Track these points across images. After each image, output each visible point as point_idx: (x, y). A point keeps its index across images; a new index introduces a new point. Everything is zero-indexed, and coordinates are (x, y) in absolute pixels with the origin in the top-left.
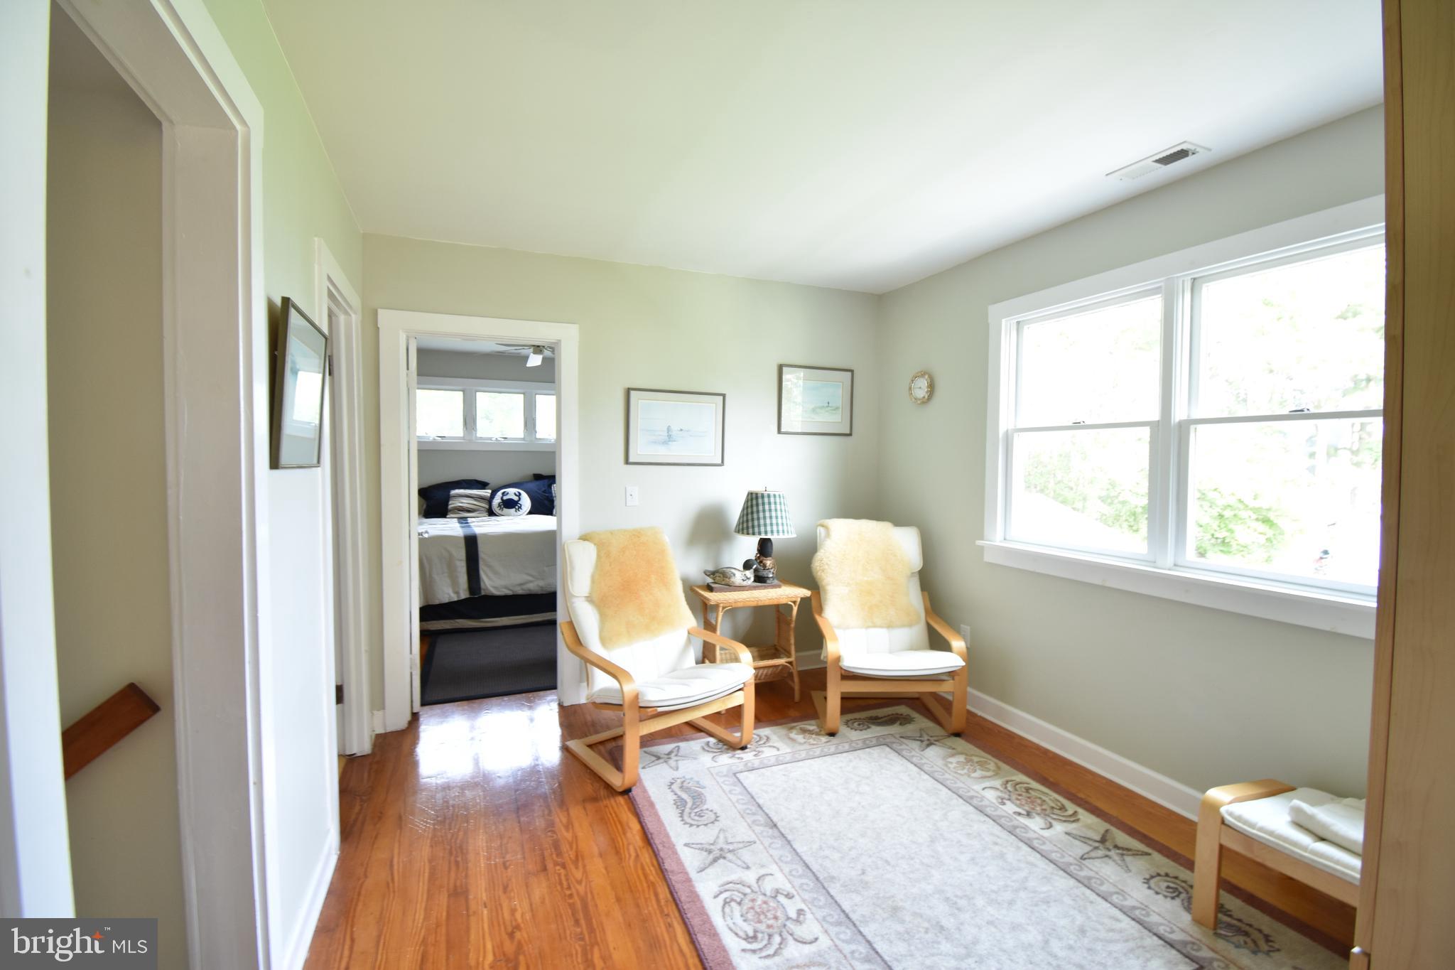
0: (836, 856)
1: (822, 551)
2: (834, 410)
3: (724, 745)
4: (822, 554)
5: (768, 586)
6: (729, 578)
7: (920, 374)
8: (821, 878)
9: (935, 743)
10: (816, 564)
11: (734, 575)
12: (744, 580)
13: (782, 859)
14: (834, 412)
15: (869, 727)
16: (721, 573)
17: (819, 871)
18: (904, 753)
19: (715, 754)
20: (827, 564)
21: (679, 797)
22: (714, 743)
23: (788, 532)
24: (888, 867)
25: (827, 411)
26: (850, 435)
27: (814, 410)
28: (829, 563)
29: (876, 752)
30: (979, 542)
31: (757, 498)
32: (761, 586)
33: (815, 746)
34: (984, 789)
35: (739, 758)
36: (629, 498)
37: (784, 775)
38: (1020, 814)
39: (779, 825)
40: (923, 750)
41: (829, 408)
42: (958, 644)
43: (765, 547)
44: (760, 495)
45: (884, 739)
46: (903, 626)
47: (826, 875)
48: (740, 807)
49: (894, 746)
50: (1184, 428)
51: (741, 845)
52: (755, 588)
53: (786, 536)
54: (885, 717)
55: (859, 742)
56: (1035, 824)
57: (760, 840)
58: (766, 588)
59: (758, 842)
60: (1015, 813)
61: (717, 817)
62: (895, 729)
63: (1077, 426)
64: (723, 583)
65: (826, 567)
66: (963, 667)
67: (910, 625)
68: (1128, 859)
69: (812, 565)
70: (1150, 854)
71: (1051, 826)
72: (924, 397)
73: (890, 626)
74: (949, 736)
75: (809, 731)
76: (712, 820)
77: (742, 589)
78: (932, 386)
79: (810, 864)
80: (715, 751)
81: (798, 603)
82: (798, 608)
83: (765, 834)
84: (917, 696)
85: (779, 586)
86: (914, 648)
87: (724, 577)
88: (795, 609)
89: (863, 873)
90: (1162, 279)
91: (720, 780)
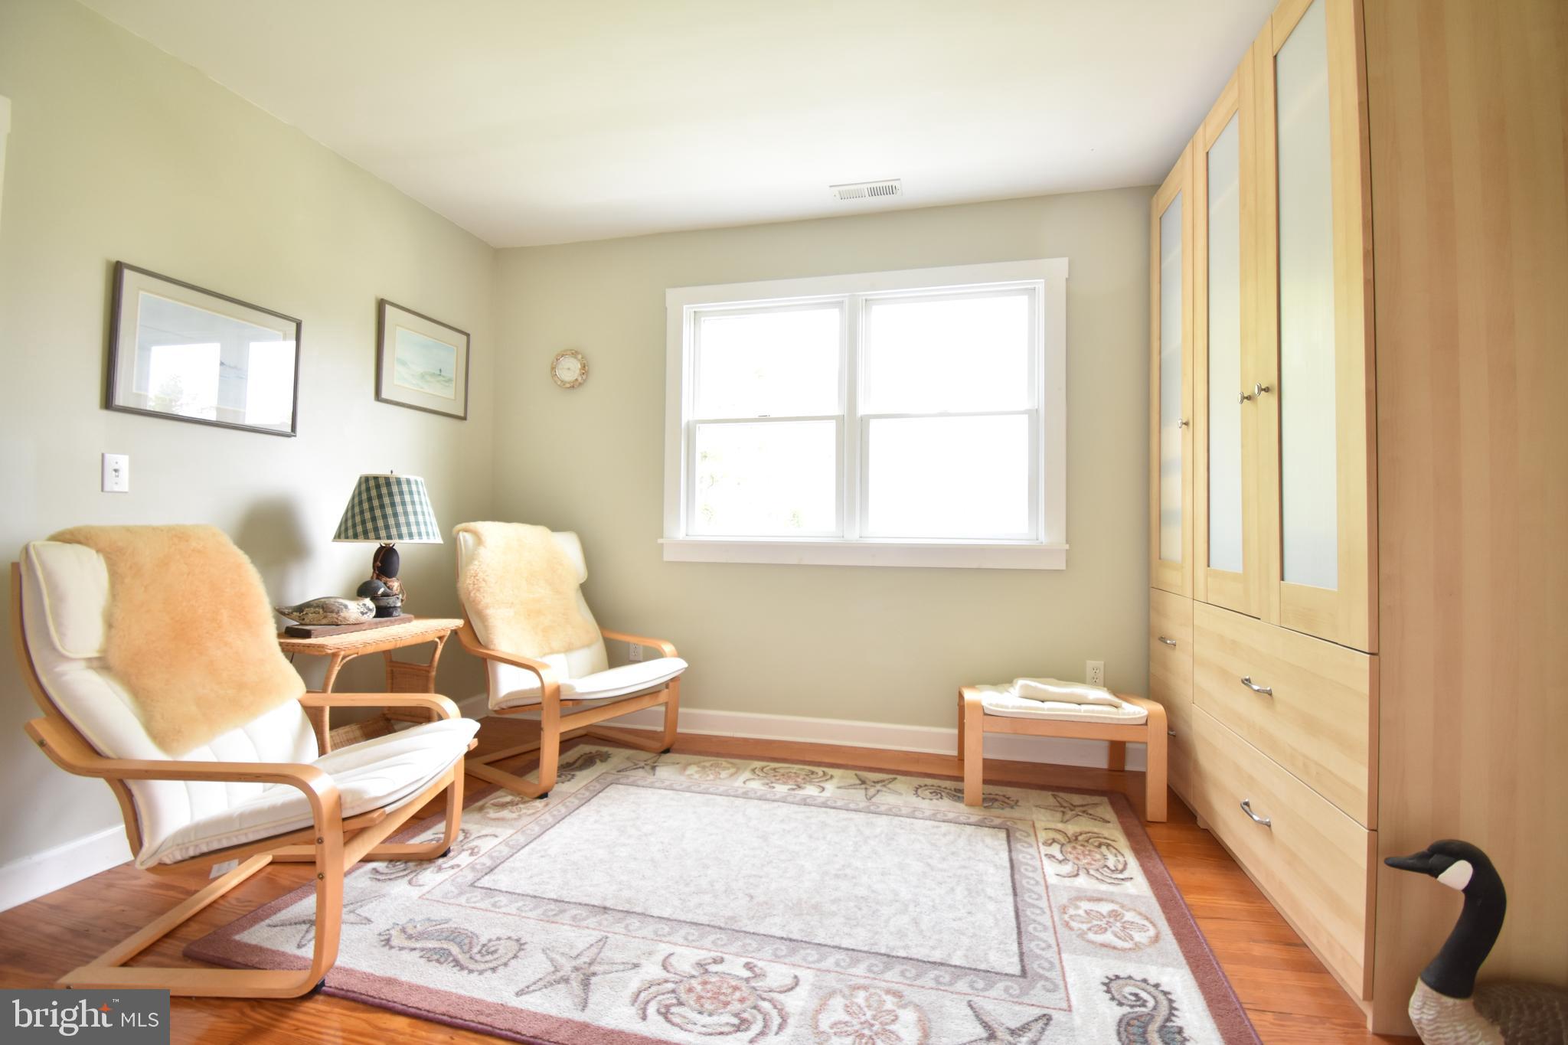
0: (707, 898)
1: (476, 562)
2: (446, 382)
3: (406, 862)
4: (476, 567)
5: (396, 620)
6: (338, 613)
7: (569, 352)
8: (722, 925)
9: (655, 764)
10: (466, 582)
11: (346, 607)
12: (363, 613)
13: (659, 933)
14: (447, 384)
15: (573, 775)
16: (318, 606)
17: (711, 921)
18: (639, 783)
19: (409, 877)
20: (484, 580)
21: (422, 950)
22: (387, 867)
23: (428, 534)
24: (764, 880)
25: (438, 381)
26: (464, 418)
27: (423, 376)
28: (486, 578)
29: (612, 792)
30: (660, 541)
31: (378, 487)
32: (386, 622)
33: (538, 815)
34: (744, 782)
35: (452, 867)
36: (109, 473)
37: (542, 857)
38: (793, 789)
39: (608, 904)
40: (654, 775)
41: (441, 378)
42: (668, 648)
43: (385, 562)
44: (382, 482)
45: (605, 779)
46: (583, 646)
47: (723, 920)
48: (533, 914)
49: (621, 781)
50: (864, 421)
51: (594, 950)
52: (376, 625)
53: (425, 540)
54: (579, 758)
55: (583, 791)
56: (811, 790)
57: (608, 932)
58: (393, 623)
59: (609, 935)
60: (789, 790)
61: (518, 940)
62: (599, 769)
63: (764, 419)
64: (324, 621)
65: (483, 584)
66: (686, 668)
67: (588, 646)
68: (890, 786)
69: (460, 585)
70: (895, 779)
71: (823, 789)
72: (577, 380)
73: (569, 649)
74: (660, 756)
75: (508, 803)
76: (517, 948)
77: (357, 627)
78: (585, 369)
79: (695, 921)
80: (402, 874)
81: (445, 639)
82: (444, 646)
83: (605, 923)
84: (583, 732)
85: (410, 621)
86: (594, 671)
87: (325, 612)
88: (440, 647)
89: (752, 897)
90: (847, 294)
91: (463, 900)
